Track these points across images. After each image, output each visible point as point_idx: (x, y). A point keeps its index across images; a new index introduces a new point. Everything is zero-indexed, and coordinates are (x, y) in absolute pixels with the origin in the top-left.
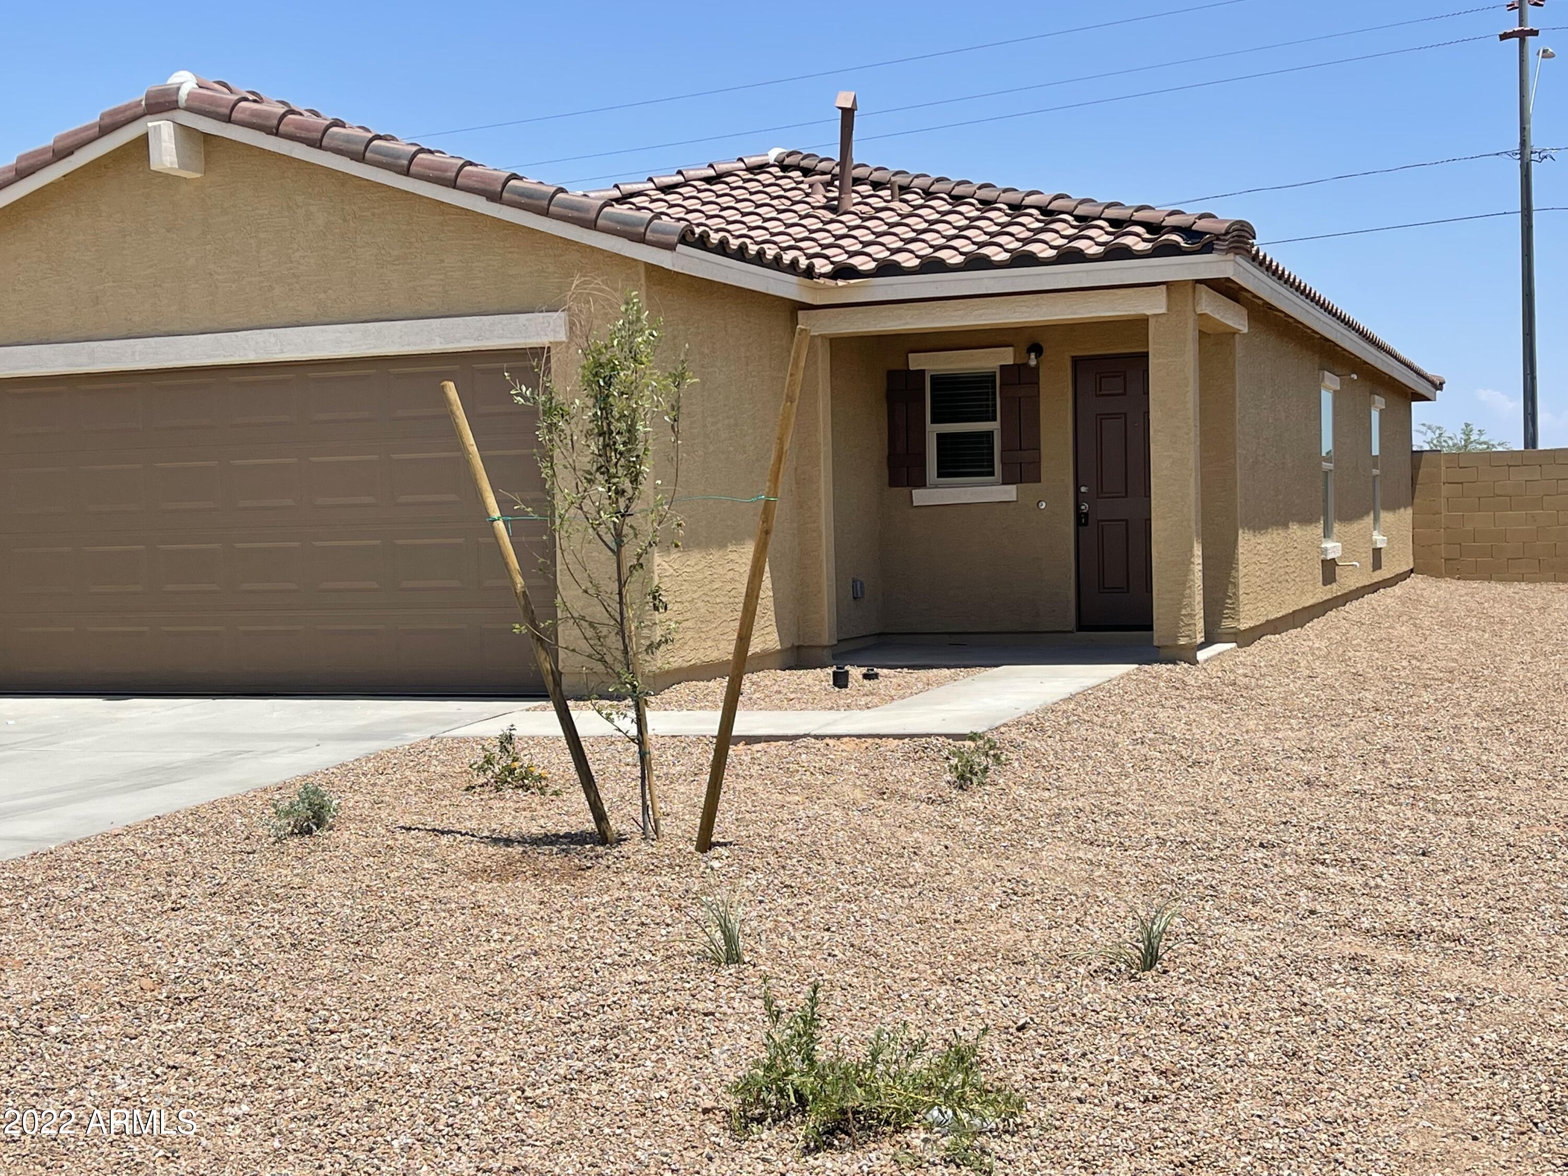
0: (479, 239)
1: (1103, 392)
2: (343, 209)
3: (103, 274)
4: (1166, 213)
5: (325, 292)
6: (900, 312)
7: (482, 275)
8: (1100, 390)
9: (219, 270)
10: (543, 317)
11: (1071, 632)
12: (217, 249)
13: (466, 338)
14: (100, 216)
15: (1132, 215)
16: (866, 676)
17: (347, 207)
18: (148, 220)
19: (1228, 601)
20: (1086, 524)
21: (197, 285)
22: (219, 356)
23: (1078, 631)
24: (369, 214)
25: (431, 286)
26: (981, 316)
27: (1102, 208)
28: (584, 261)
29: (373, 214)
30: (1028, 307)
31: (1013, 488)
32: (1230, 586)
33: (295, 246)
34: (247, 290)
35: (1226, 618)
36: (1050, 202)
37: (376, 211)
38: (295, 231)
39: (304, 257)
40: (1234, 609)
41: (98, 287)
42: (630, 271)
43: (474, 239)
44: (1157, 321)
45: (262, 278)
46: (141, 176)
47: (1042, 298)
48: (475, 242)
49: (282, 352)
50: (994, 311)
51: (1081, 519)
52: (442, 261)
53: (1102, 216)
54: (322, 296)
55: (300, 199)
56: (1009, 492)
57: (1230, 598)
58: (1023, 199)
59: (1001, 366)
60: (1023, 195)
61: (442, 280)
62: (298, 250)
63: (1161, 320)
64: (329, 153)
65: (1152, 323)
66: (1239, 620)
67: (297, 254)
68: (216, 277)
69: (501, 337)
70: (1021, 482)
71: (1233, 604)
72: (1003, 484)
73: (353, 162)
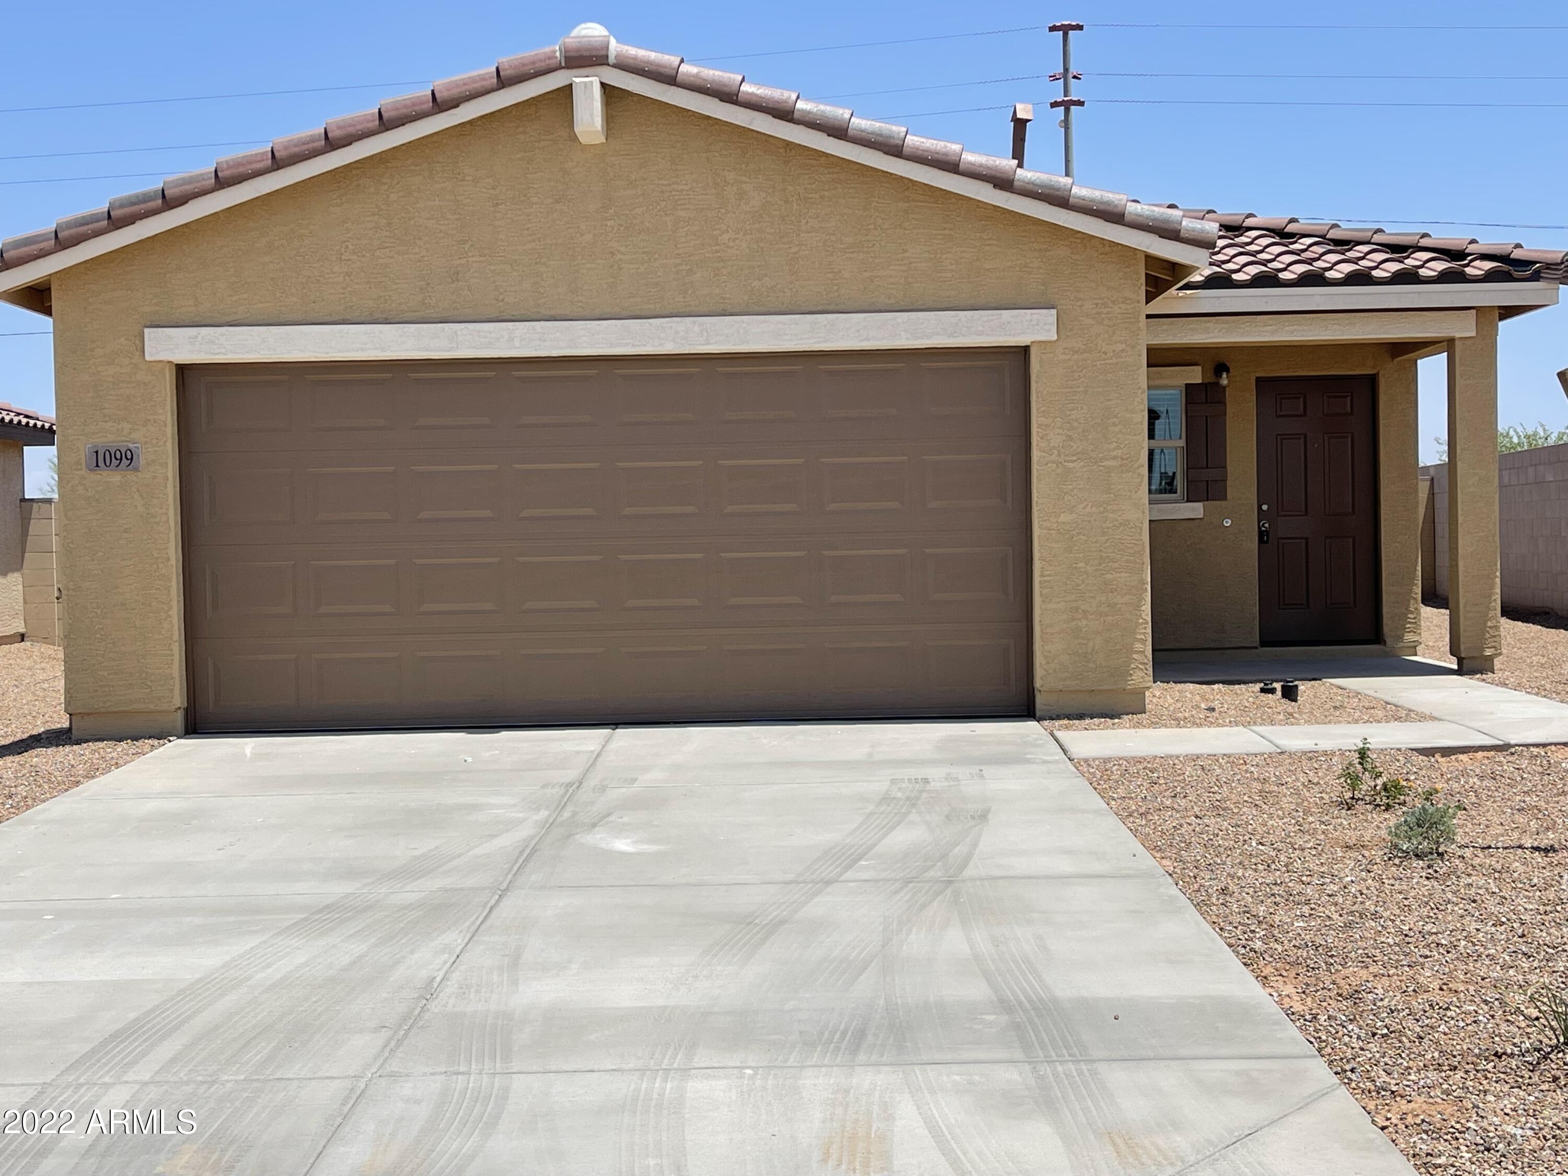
0: (950, 229)
1: (1282, 413)
2: (784, 190)
3: (467, 246)
4: (1468, 241)
5: (759, 280)
6: (1208, 325)
7: (953, 267)
8: (1281, 411)
9: (623, 249)
10: (1032, 314)
11: (1256, 648)
12: (620, 225)
13: (938, 334)
14: (463, 180)
15: (1418, 241)
16: (1263, 690)
17: (791, 188)
18: (529, 188)
19: (1410, 616)
20: (1267, 542)
21: (593, 266)
22: (627, 345)
23: (1262, 646)
24: (817, 196)
25: (891, 276)
26: (1293, 332)
27: (1371, 234)
28: (1075, 257)
29: (822, 197)
30: (1341, 325)
31: (1199, 506)
32: (1412, 601)
33: (724, 227)
34: (659, 274)
35: (1409, 632)
36: (1286, 226)
37: (826, 193)
38: (723, 211)
39: (734, 240)
40: (1416, 623)
41: (458, 262)
42: (1128, 270)
43: (945, 229)
44: (1464, 344)
45: (678, 261)
46: (521, 137)
47: (1355, 317)
48: (947, 232)
49: (708, 344)
50: (1306, 328)
51: (1263, 536)
52: (905, 251)
53: (1372, 241)
54: (756, 283)
55: (731, 176)
56: (1196, 510)
57: (1412, 613)
58: (1244, 221)
59: (1186, 384)
60: (1244, 217)
61: (904, 271)
62: (728, 232)
63: (1469, 342)
64: (801, 127)
65: (1457, 342)
66: (1420, 634)
67: (726, 237)
68: (619, 256)
69: (980, 334)
70: (1208, 500)
71: (1415, 618)
72: (1188, 501)
73: (831, 138)
